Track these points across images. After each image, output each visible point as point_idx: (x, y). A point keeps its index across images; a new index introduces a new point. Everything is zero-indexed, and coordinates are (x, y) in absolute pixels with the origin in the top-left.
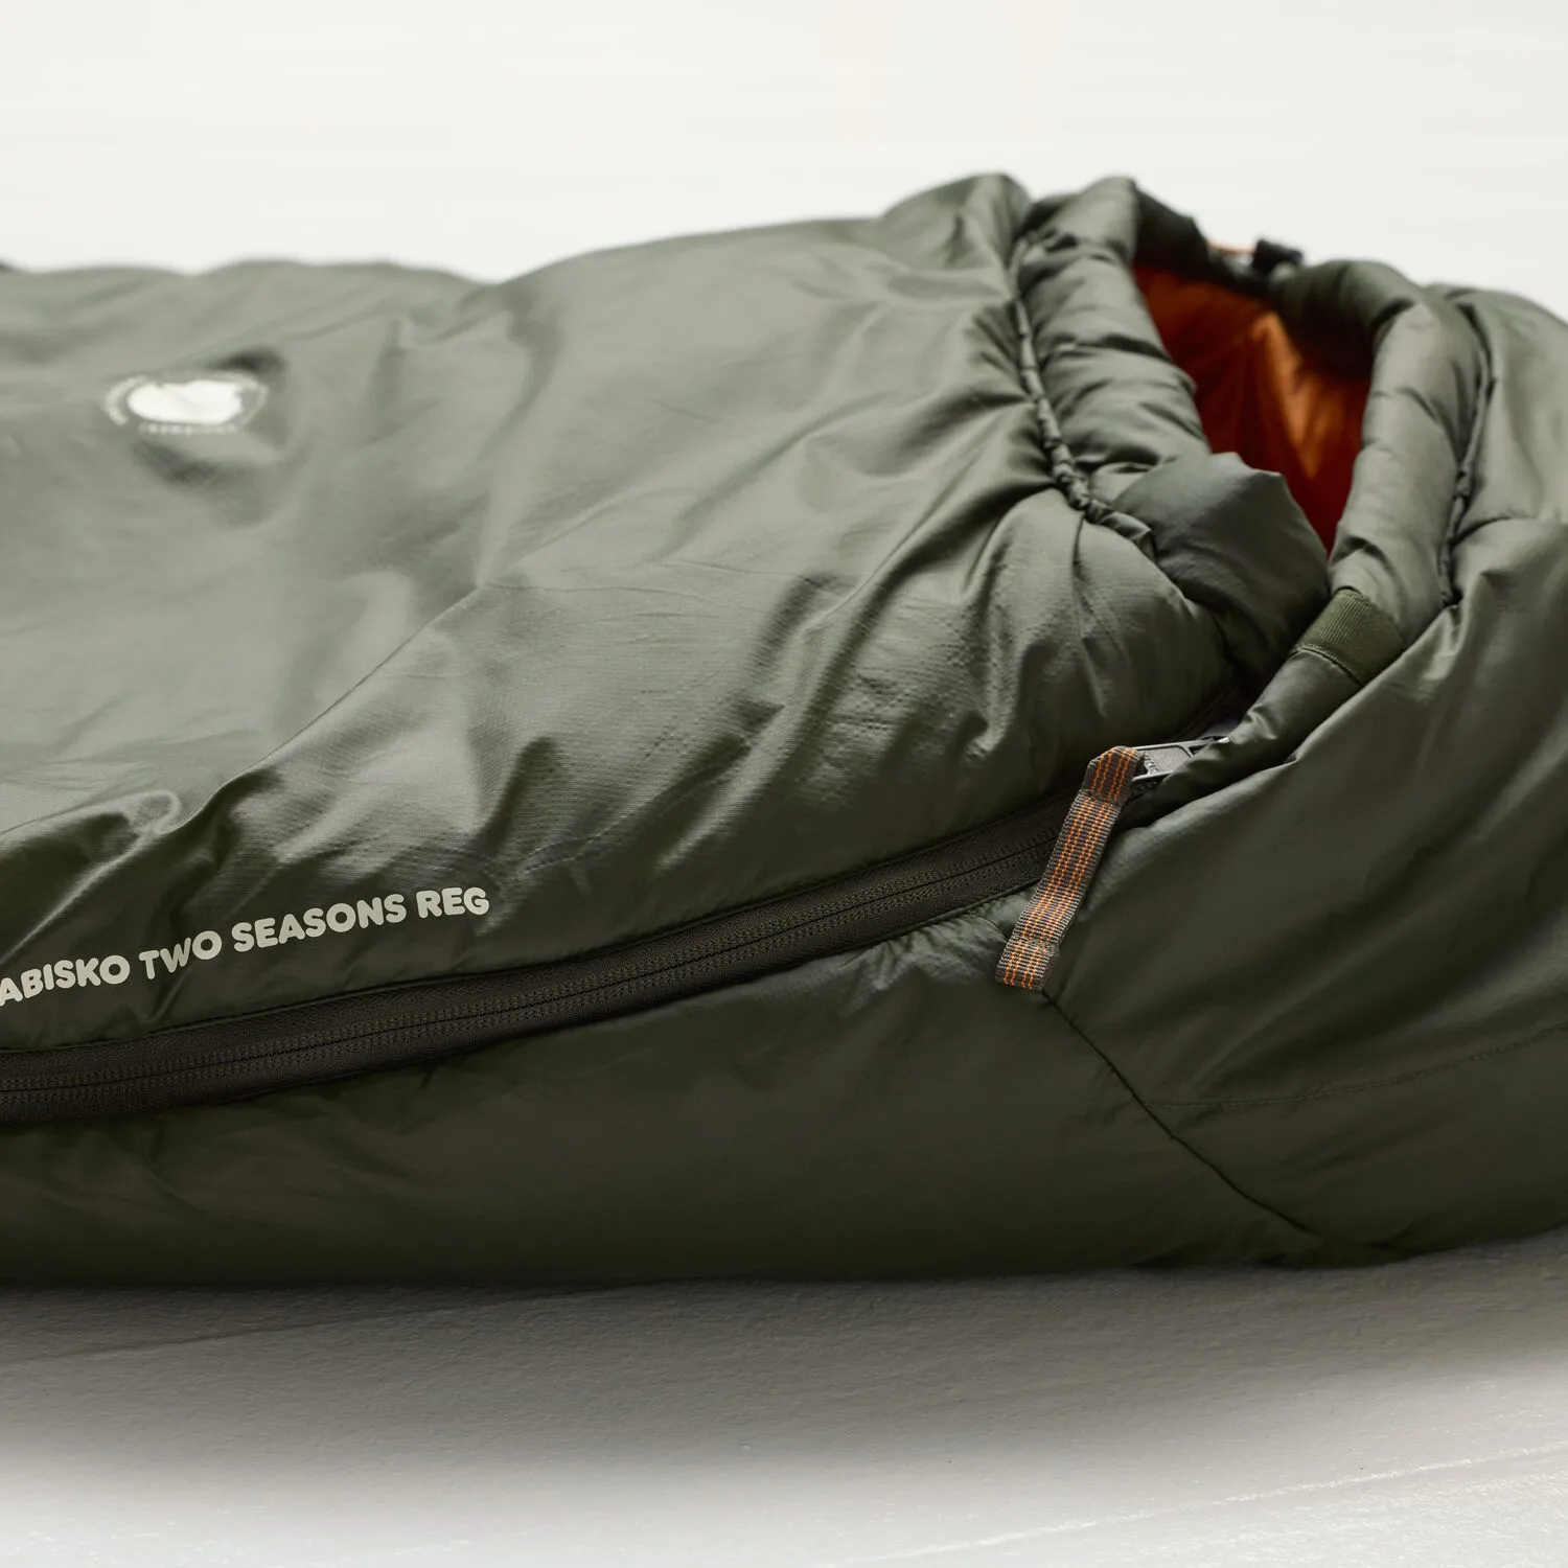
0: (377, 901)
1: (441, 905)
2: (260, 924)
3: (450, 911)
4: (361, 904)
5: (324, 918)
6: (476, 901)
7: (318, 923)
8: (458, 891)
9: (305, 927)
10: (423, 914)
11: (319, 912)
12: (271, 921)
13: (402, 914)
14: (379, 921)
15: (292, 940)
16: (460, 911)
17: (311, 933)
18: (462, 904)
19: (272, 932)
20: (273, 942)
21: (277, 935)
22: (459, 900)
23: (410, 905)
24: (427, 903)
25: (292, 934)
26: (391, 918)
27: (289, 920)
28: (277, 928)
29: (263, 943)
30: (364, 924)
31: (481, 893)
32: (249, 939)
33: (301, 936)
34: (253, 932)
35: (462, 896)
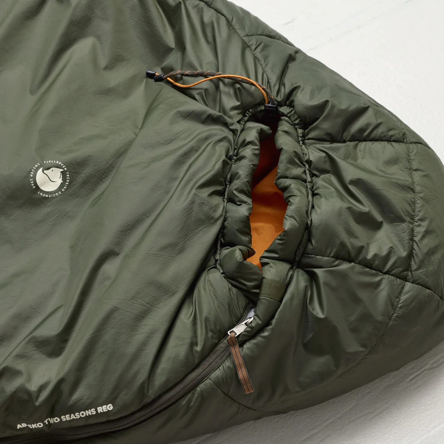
0: (89, 410)
1: (103, 410)
2: (67, 416)
3: (105, 411)
4: (87, 411)
5: (79, 415)
6: (110, 407)
7: (78, 415)
8: (106, 406)
9: (76, 417)
10: (99, 412)
11: (78, 414)
12: (69, 415)
13: (95, 413)
14: (91, 414)
15: (73, 419)
16: (107, 410)
17: (77, 418)
18: (107, 409)
19: (69, 417)
20: (70, 419)
21: (70, 418)
22: (106, 408)
23: (96, 410)
24: (100, 410)
25: (73, 418)
26: (93, 414)
27: (72, 415)
28: (70, 416)
29: (68, 419)
30: (88, 415)
31: (111, 405)
32: (65, 419)
33: (75, 418)
34: (65, 417)
35: (107, 407)
